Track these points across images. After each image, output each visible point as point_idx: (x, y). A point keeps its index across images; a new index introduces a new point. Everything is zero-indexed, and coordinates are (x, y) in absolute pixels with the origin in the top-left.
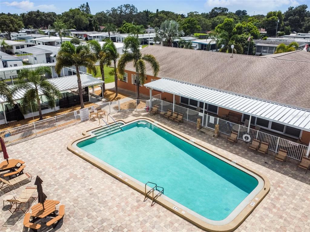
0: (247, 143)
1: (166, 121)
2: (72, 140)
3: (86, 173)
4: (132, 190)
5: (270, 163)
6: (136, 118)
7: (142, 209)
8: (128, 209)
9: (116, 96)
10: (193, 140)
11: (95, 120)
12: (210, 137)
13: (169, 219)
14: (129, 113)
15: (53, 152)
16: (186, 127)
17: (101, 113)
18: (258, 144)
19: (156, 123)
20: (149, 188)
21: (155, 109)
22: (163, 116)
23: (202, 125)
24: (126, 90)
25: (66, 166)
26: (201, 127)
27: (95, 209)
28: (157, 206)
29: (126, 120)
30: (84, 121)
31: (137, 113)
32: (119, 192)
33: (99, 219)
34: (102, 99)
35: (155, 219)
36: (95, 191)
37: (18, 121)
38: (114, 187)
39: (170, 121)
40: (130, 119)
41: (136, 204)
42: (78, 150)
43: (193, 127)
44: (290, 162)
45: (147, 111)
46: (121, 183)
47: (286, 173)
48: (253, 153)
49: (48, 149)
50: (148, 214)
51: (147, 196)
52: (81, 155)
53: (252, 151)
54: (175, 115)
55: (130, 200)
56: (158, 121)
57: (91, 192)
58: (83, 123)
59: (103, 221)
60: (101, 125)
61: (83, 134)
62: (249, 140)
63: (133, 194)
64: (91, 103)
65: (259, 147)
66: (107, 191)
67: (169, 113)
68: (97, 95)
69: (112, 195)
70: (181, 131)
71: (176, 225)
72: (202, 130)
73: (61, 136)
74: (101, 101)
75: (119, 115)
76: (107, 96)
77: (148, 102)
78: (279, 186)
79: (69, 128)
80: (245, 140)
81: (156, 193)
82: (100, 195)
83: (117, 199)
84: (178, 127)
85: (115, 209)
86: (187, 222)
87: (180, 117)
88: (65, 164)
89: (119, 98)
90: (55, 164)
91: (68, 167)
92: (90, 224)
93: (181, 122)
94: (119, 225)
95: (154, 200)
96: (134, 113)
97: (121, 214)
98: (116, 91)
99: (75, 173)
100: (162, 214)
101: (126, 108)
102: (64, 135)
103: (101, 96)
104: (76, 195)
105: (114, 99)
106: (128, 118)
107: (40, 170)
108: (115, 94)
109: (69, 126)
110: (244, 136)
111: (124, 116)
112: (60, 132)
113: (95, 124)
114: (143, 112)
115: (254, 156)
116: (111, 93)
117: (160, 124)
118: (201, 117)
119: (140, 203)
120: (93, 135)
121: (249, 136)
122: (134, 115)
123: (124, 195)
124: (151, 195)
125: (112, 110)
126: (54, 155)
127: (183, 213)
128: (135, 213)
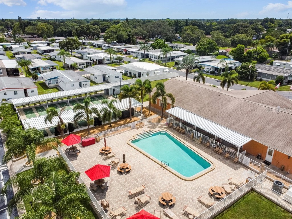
0: (214, 148)
1: (176, 132)
2: (128, 139)
3: (137, 155)
4: (156, 164)
5: (221, 159)
6: (160, 129)
7: (159, 170)
8: (154, 170)
9: (149, 113)
10: (187, 144)
11: (138, 129)
12: (197, 143)
13: (169, 175)
14: (156, 126)
15: (121, 144)
16: (186, 137)
17: (142, 125)
18: (218, 149)
19: (170, 133)
20: (163, 163)
21: (171, 124)
22: (175, 129)
23: (194, 136)
24: (155, 109)
25: (128, 151)
26: (193, 137)
27: (141, 169)
28: (165, 170)
29: (155, 130)
30: (132, 129)
31: (161, 126)
32: (151, 163)
33: (143, 172)
34: (141, 114)
35: (164, 174)
36: (141, 162)
37: (99, 126)
38: (149, 162)
39: (178, 132)
40: (157, 129)
41: (157, 168)
42: (132, 144)
43: (190, 137)
44: (231, 159)
45: (167, 125)
46: (151, 160)
47: (226, 164)
48: (215, 153)
49: (118, 143)
50: (162, 172)
51: (162, 166)
52: (134, 147)
53: (215, 152)
54: (181, 129)
55: (155, 167)
56: (172, 132)
57: (139, 163)
58: (132, 130)
59: (145, 173)
60: (142, 132)
61: (134, 137)
62: (215, 147)
63: (156, 165)
64: (135, 117)
65: (219, 150)
66: (146, 163)
67: (178, 128)
68: (138, 111)
69: (148, 164)
70: (183, 138)
71: (172, 177)
72: (194, 139)
73: (123, 137)
74: (141, 115)
75: (151, 127)
76: (144, 113)
77: (167, 120)
78: (219, 168)
79: (126, 132)
80: (213, 146)
81: (166, 165)
82: (143, 164)
83: (150, 166)
84: (182, 136)
85: (149, 169)
86: (176, 176)
87: (184, 131)
88: (127, 150)
89: (151, 115)
90: (123, 150)
91: (129, 152)
92: (140, 173)
93: (184, 133)
94: (151, 174)
95: (165, 168)
96: (159, 125)
97: (151, 171)
98: (149, 109)
99: (132, 155)
100: (167, 173)
101: (155, 122)
102: (124, 136)
103: (141, 112)
104: (134, 163)
105: (148, 115)
106: (156, 129)
107: (117, 152)
108: (149, 112)
109: (125, 131)
110: (213, 144)
111: (154, 127)
112: (122, 134)
113: (138, 131)
114: (164, 125)
115: (215, 155)
116: (146, 110)
117: (172, 134)
118: (194, 132)
119: (159, 168)
120: (138, 138)
121: (215, 145)
122: (159, 127)
123: (153, 165)
124: (163, 166)
125: (147, 123)
126: (122, 146)
127: (175, 173)
128: (157, 171)
